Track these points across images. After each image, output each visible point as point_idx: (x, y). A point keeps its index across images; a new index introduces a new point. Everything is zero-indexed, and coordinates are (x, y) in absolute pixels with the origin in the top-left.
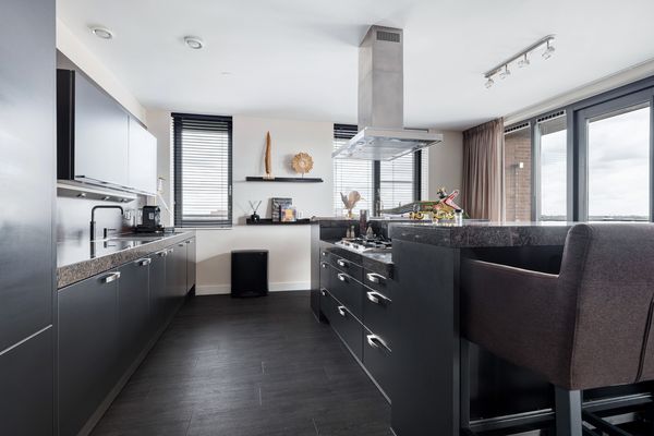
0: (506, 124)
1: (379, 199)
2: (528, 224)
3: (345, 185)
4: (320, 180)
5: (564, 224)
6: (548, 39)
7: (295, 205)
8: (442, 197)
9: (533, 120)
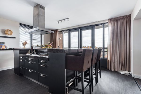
0: (59, 31)
1: (32, 44)
2: (62, 49)
3: (23, 40)
4: (15, 38)
5: (68, 49)
6: (68, 18)
7: (5, 44)
8: (49, 44)
9: (63, 31)
